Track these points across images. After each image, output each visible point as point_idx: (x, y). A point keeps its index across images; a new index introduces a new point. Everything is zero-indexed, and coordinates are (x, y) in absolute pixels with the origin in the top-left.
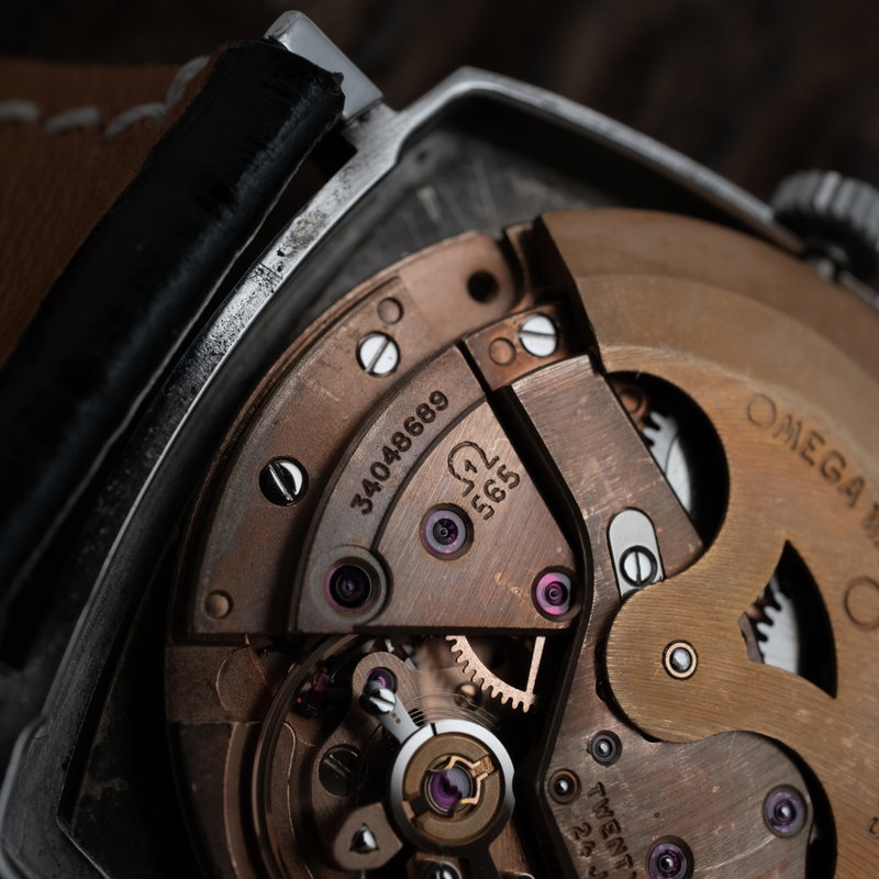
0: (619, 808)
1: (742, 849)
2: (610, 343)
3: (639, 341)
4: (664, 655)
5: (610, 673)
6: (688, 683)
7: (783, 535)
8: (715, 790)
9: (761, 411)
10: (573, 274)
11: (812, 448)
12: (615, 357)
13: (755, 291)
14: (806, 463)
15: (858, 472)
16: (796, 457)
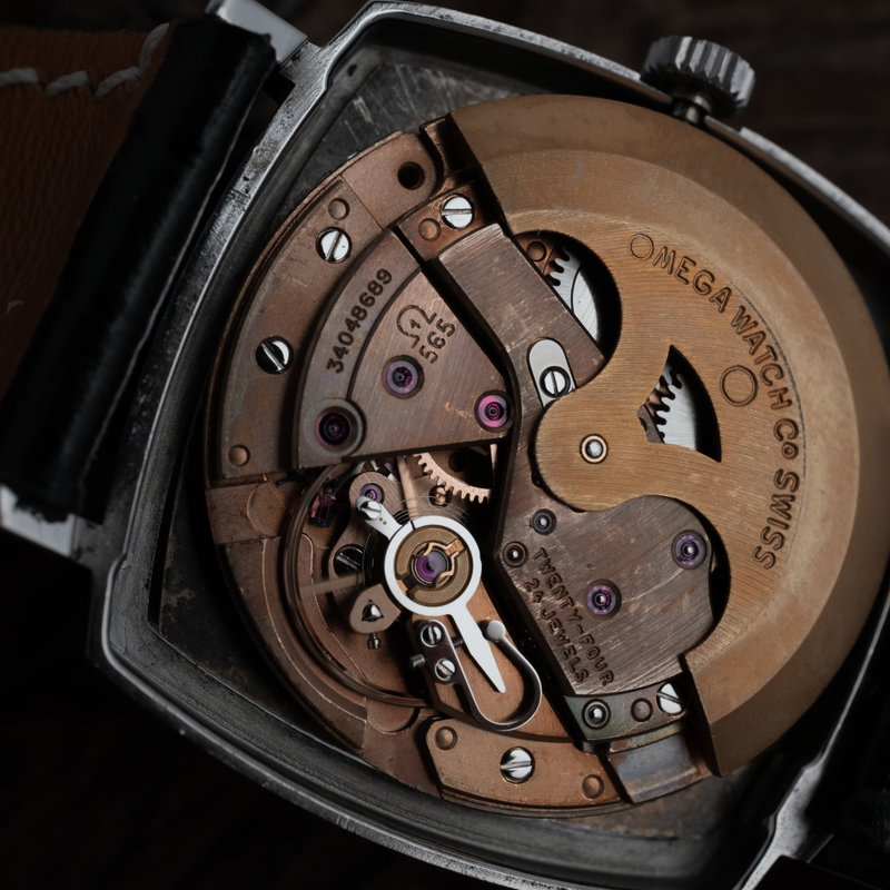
0: (559, 565)
1: (658, 582)
2: (514, 210)
3: (537, 206)
4: (581, 447)
5: (541, 466)
6: (602, 465)
7: (668, 342)
8: (633, 541)
9: (642, 247)
10: (479, 159)
11: (687, 270)
12: (518, 221)
13: (630, 150)
14: (682, 283)
15: (727, 283)
16: (673, 278)
